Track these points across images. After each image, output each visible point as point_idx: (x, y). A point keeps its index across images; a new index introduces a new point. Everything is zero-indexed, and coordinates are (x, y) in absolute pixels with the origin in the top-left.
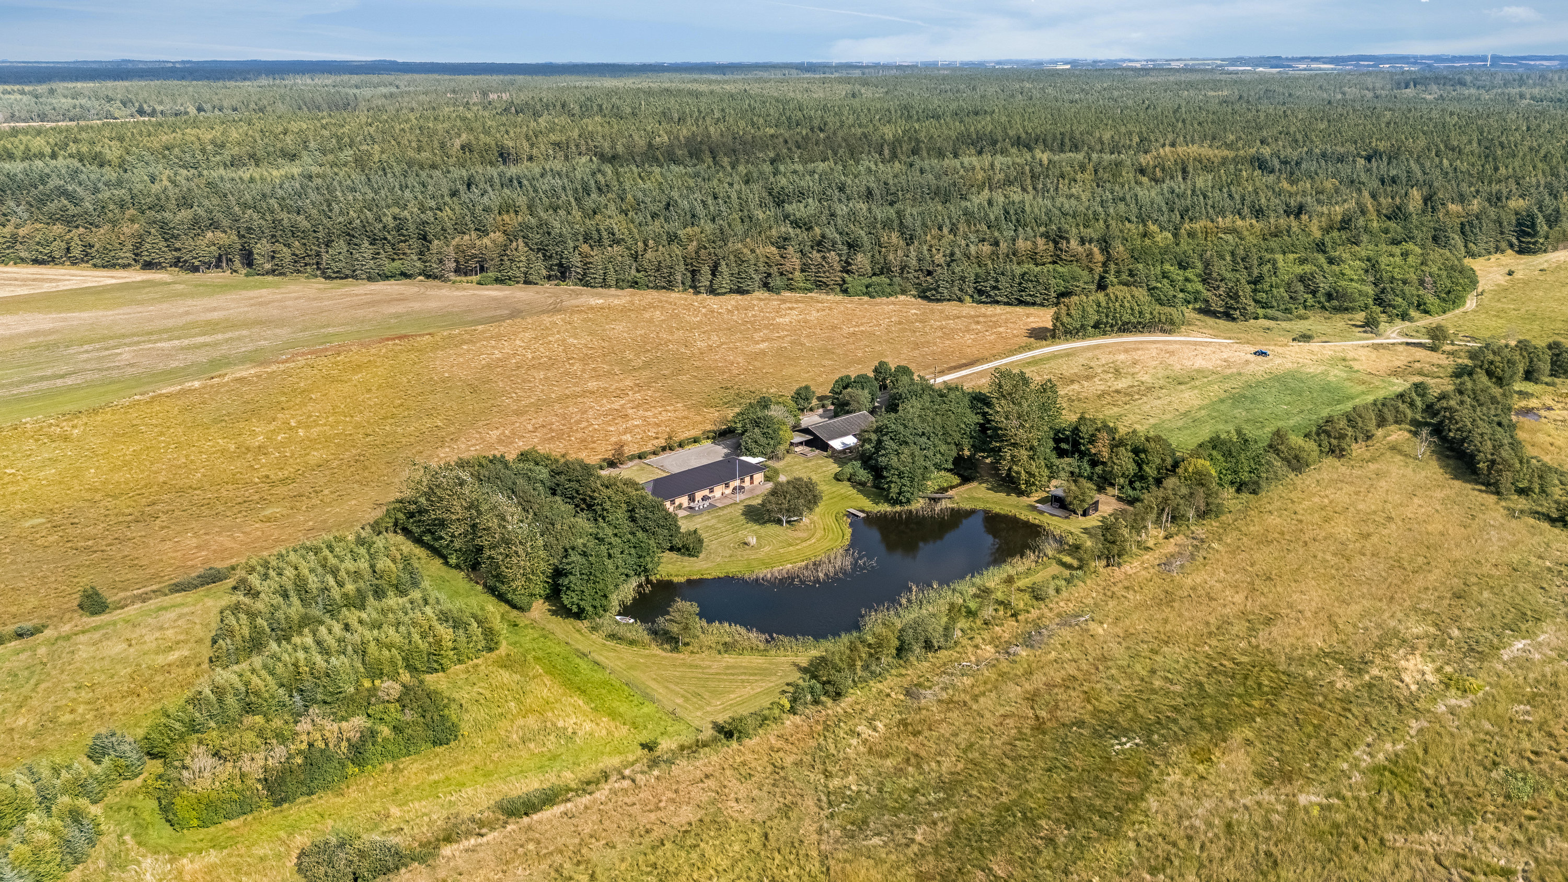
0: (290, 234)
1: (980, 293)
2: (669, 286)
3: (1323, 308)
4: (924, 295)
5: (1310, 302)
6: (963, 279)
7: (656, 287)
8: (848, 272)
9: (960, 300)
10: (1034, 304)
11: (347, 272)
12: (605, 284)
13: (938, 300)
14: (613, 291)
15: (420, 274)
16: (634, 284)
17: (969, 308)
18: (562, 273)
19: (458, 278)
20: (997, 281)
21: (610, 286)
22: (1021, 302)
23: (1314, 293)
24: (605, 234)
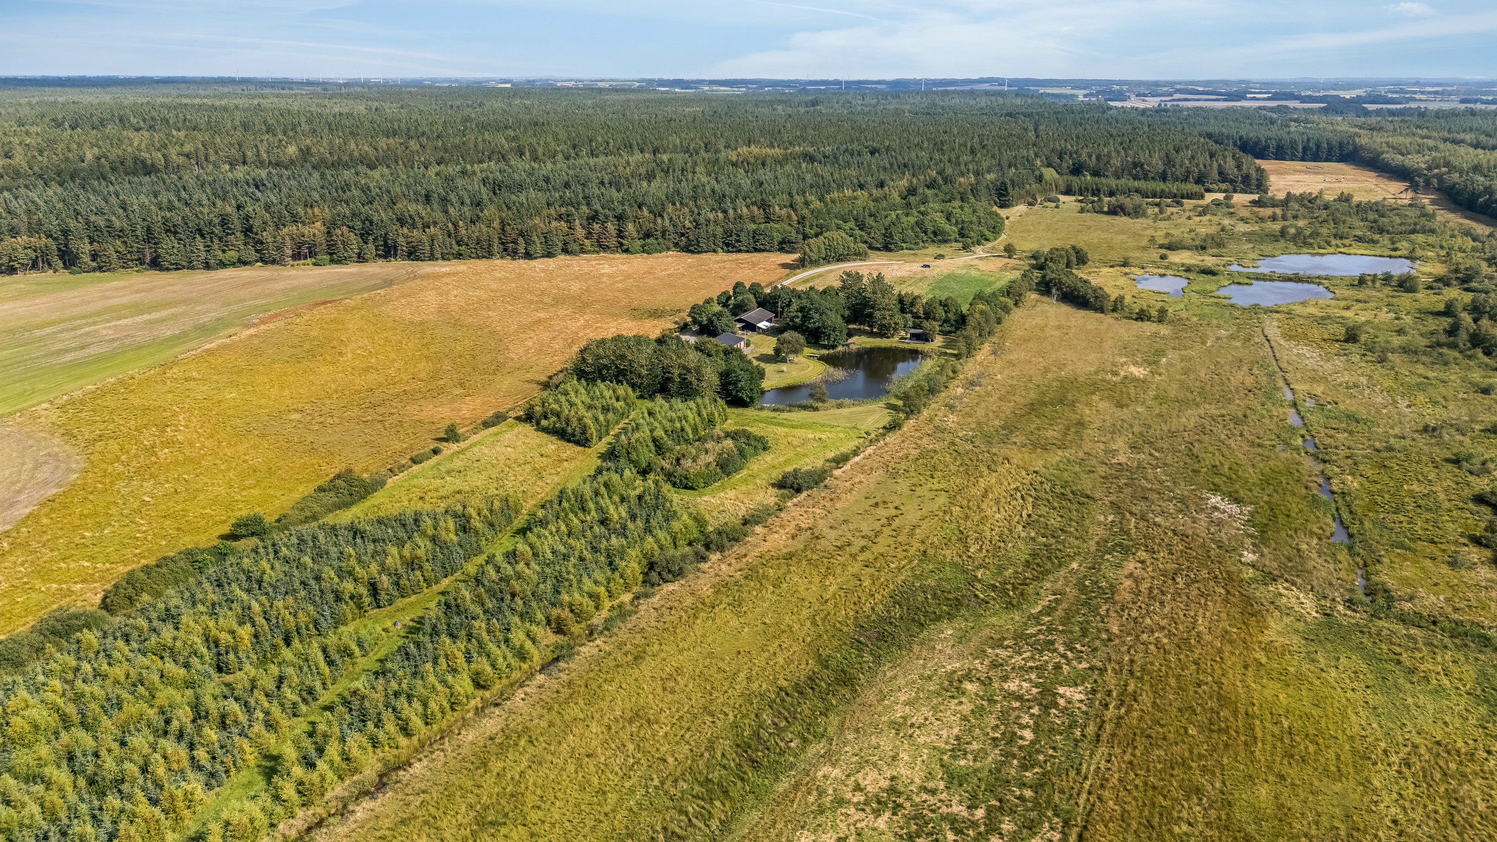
0: (106, 234)
1: (728, 245)
2: (489, 255)
3: (933, 241)
4: (687, 249)
5: (925, 238)
6: (715, 236)
7: (478, 257)
8: (622, 237)
9: (714, 251)
10: (763, 251)
11: (184, 263)
12: (432, 257)
13: (699, 252)
14: (440, 262)
15: (257, 261)
16: (459, 256)
17: (722, 256)
18: (388, 251)
19: (296, 263)
20: (738, 236)
21: (437, 259)
22: (756, 250)
23: (925, 233)
24: (417, 219)
